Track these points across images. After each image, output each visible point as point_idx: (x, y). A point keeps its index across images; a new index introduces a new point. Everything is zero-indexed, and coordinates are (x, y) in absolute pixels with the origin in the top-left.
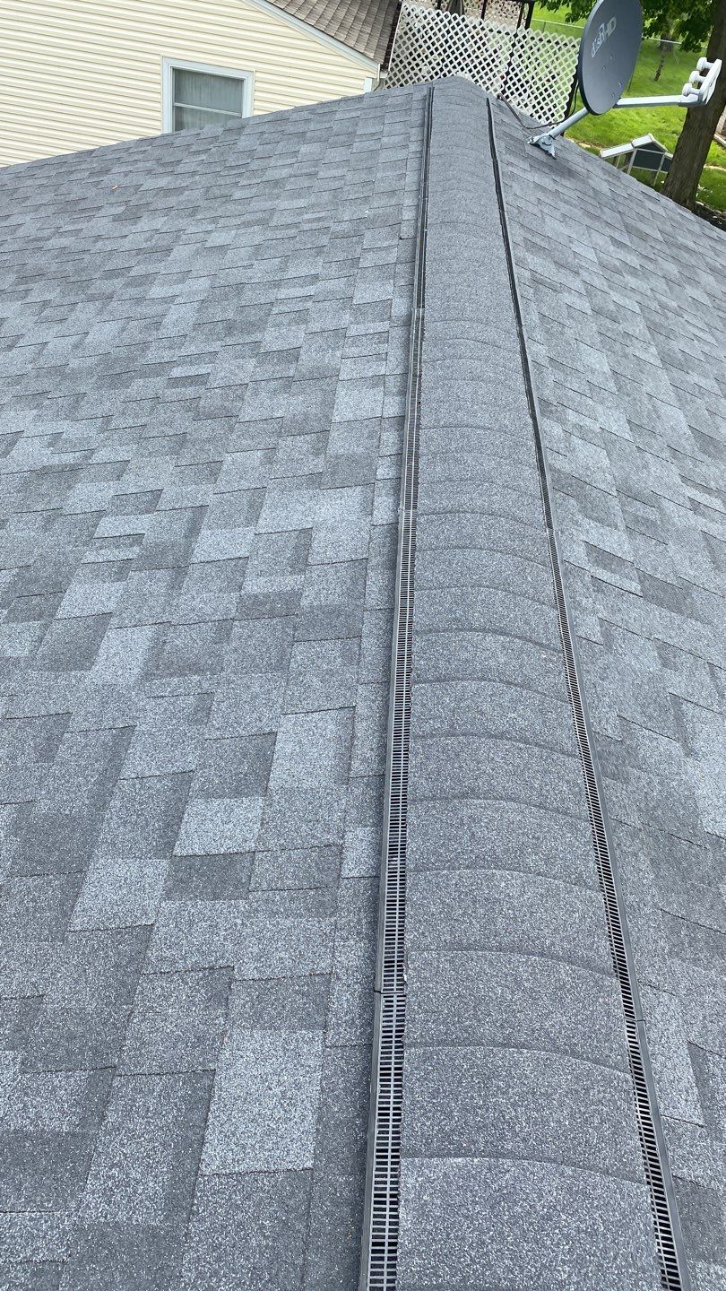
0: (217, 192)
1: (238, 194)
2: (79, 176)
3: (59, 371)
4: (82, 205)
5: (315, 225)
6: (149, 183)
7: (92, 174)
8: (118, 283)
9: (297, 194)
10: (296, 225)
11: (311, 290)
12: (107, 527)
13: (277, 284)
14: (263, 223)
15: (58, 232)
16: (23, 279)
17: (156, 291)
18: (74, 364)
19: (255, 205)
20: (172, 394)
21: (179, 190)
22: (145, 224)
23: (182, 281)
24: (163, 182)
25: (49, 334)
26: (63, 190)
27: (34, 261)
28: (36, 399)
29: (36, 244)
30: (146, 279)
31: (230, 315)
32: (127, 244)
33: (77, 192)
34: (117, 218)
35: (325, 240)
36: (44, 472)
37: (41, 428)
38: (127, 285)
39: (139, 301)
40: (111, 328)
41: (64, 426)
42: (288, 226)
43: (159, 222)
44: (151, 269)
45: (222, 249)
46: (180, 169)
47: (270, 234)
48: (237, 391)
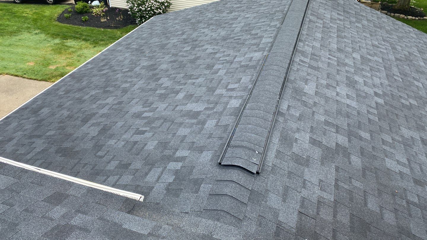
0: (249, 7)
1: (253, 7)
2: (221, 5)
3: (215, 39)
4: (221, 11)
5: (267, 12)
6: (235, 6)
7: (223, 5)
8: (227, 25)
9: (266, 6)
10: (263, 12)
11: (263, 24)
12: (221, 59)
13: (257, 23)
14: (257, 12)
15: (216, 16)
16: (208, 25)
17: (234, 26)
18: (217, 38)
19: (256, 9)
20: (234, 41)
21: (241, 7)
22: (233, 14)
23: (239, 24)
24: (238, 5)
25: (213, 34)
26: (217, 8)
27: (210, 22)
28: (210, 43)
29: (211, 19)
30: (232, 24)
31: (247, 29)
32: (229, 18)
33: (220, 8)
34: (228, 13)
35: (268, 15)
36: (212, 53)
37: (211, 47)
38: (228, 25)
39: (230, 27)
40: (225, 32)
41: (215, 47)
42: (262, 13)
43: (236, 13)
44: (233, 22)
45: (248, 18)
46: (242, 3)
47: (258, 15)
48: (245, 40)
